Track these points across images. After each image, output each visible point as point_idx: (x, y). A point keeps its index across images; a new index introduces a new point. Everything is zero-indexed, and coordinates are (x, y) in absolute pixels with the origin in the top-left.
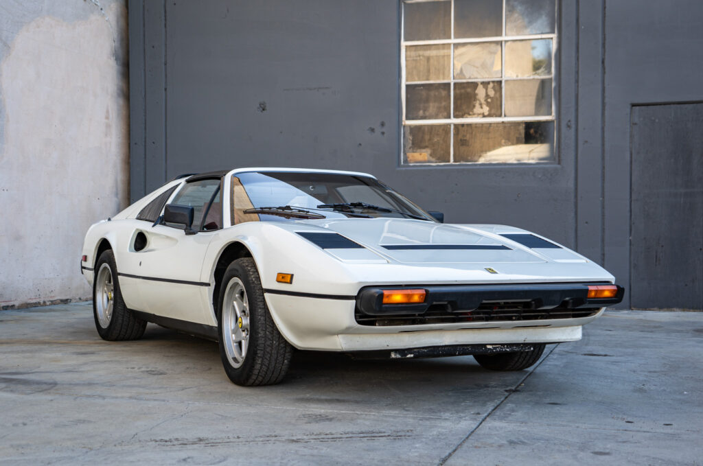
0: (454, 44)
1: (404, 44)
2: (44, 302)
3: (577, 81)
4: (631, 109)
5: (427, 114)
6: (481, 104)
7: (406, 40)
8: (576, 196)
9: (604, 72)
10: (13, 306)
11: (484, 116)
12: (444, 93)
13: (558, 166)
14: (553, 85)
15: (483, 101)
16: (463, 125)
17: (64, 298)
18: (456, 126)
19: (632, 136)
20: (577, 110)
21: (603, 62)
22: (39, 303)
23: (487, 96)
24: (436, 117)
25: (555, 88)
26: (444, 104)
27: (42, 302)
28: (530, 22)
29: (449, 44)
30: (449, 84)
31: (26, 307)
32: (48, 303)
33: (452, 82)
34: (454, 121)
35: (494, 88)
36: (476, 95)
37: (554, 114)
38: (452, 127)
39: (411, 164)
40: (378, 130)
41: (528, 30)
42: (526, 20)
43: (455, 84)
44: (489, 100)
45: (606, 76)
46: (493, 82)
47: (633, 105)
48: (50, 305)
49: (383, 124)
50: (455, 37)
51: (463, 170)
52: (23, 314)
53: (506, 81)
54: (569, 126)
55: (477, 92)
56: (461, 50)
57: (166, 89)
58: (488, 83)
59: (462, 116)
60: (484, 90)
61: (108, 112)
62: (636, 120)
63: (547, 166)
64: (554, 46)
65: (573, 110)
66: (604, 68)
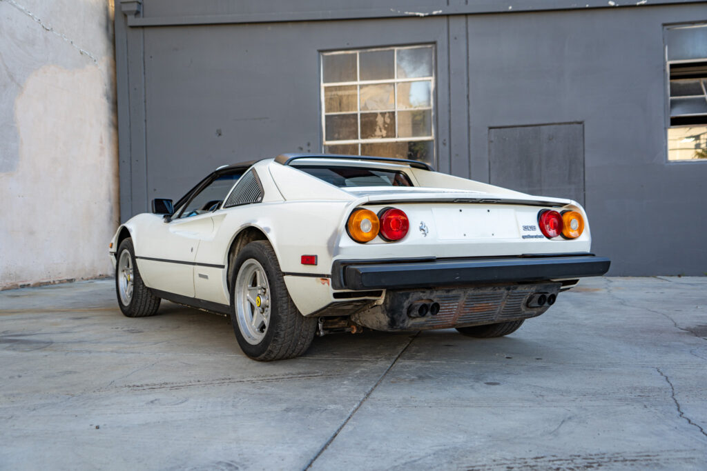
0: (360, 85)
1: (323, 85)
2: (54, 282)
3: (450, 111)
4: (489, 131)
5: (341, 136)
6: (380, 129)
7: (325, 82)
9: (469, 105)
10: (29, 285)
11: (383, 137)
12: (353, 121)
14: (433, 114)
15: (382, 126)
16: (367, 144)
17: (70, 278)
18: (363, 145)
19: (489, 151)
20: (450, 132)
21: (468, 97)
22: (50, 282)
23: (385, 123)
24: (347, 138)
25: (434, 116)
26: (353, 129)
27: (52, 281)
28: (415, 69)
29: (356, 86)
30: (356, 115)
31: (40, 285)
32: (57, 282)
33: (359, 112)
34: (360, 141)
35: (389, 117)
36: (376, 122)
37: (433, 135)
38: (360, 146)
40: (305, 149)
41: (412, 75)
42: (412, 67)
43: (361, 114)
44: (386, 126)
45: (471, 107)
46: (389, 112)
47: (490, 128)
48: (59, 283)
49: (309, 145)
50: (361, 79)
52: (36, 290)
53: (398, 112)
54: (444, 144)
55: (377, 119)
56: (365, 90)
57: (146, 121)
58: (385, 113)
59: (367, 138)
60: (382, 119)
61: (101, 138)
62: (493, 139)
64: (432, 86)
65: (447, 132)
66: (468, 101)
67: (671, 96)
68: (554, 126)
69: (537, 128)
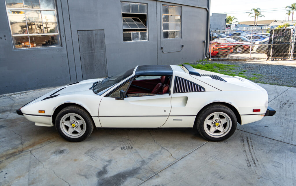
0: (25, 10)
1: (7, 8)
3: (64, 24)
6: (37, 30)
8: (67, 55)
9: (70, 22)
11: (38, 33)
13: (62, 47)
16: (32, 36)
19: (78, 39)
20: (65, 32)
23: (38, 27)
24: (23, 33)
25: (58, 26)
28: (48, 5)
33: (27, 22)
34: (29, 35)
37: (58, 33)
38: (29, 37)
39: (17, 49)
40: (3, 38)
41: (47, 8)
42: (47, 4)
47: (78, 31)
49: (5, 36)
51: (35, 50)
53: (44, 23)
54: (63, 36)
56: (28, 12)
59: (31, 33)
62: (79, 35)
63: (59, 47)
64: (56, 13)
65: (64, 31)
66: (70, 20)
67: (123, 22)
68: (96, 31)
69: (92, 31)
